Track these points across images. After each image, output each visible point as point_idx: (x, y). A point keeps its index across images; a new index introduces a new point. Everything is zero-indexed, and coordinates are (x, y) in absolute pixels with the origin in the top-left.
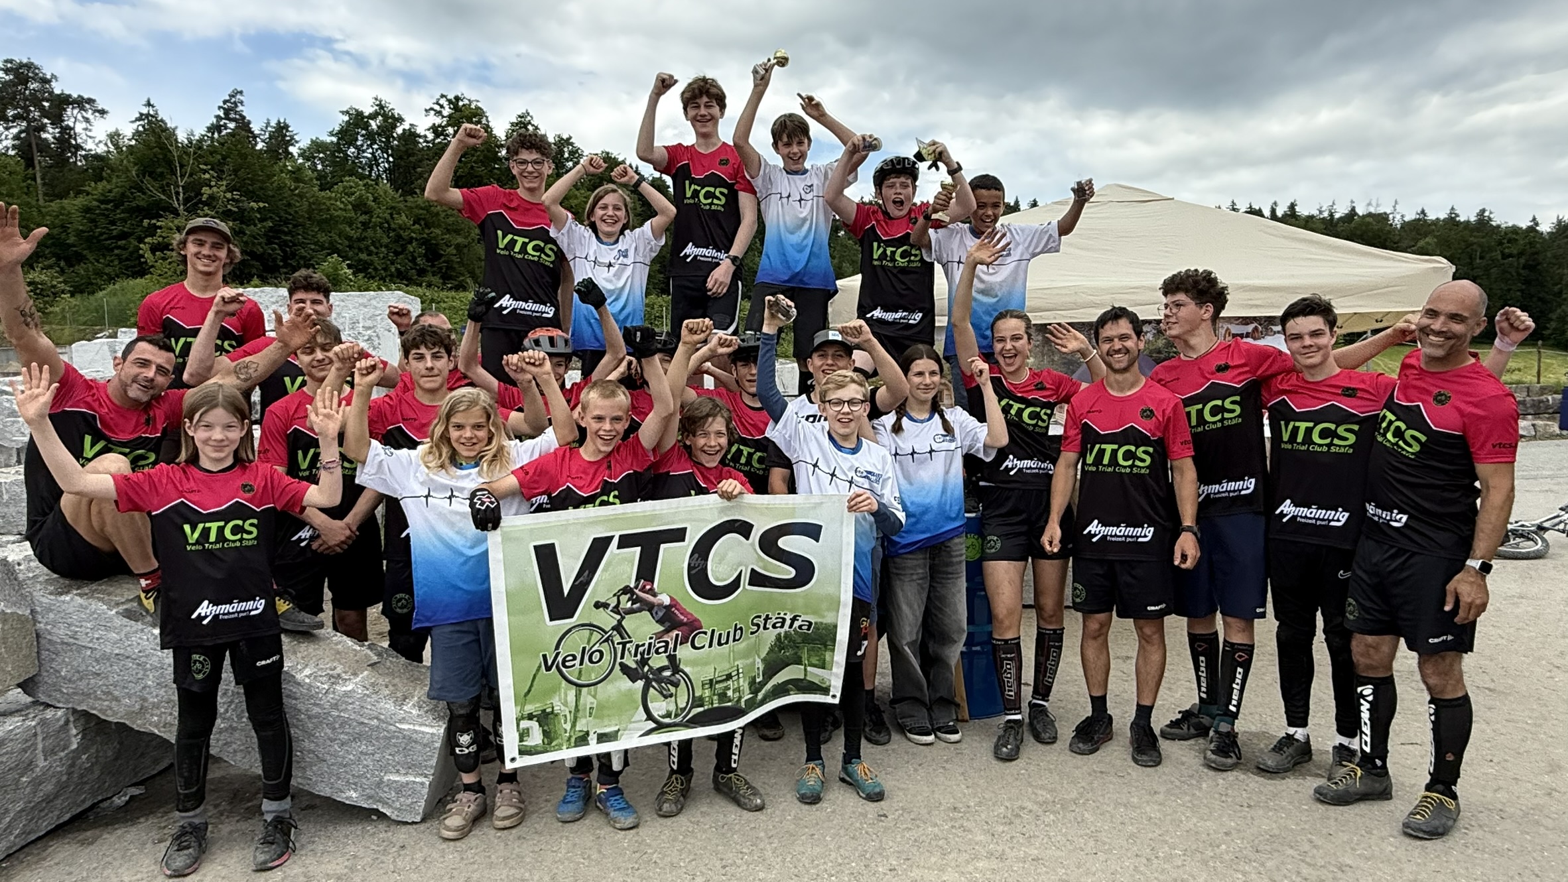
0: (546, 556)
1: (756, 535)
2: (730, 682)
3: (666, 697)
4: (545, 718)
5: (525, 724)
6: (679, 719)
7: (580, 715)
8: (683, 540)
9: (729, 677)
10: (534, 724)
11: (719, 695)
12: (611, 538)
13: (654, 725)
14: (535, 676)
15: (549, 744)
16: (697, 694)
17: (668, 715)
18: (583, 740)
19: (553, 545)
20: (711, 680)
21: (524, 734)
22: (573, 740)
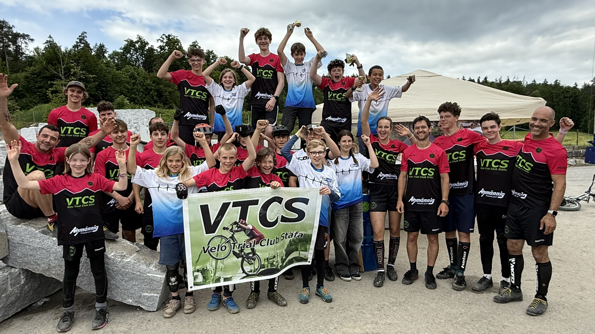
0: (205, 209)
1: (284, 202)
2: (275, 259)
3: (250, 264)
4: (204, 271)
5: (196, 274)
6: (255, 273)
7: (217, 270)
8: (257, 204)
9: (274, 257)
10: (199, 274)
11: (271, 264)
12: (230, 203)
13: (245, 275)
14: (200, 255)
15: (205, 281)
16: (262, 263)
17: (251, 271)
18: (218, 280)
19: (207, 205)
20: (268, 258)
21: (195, 278)
22: (214, 280)
